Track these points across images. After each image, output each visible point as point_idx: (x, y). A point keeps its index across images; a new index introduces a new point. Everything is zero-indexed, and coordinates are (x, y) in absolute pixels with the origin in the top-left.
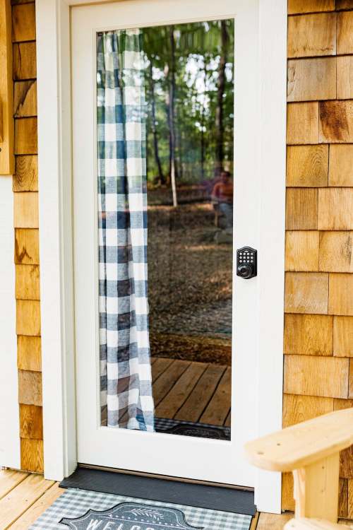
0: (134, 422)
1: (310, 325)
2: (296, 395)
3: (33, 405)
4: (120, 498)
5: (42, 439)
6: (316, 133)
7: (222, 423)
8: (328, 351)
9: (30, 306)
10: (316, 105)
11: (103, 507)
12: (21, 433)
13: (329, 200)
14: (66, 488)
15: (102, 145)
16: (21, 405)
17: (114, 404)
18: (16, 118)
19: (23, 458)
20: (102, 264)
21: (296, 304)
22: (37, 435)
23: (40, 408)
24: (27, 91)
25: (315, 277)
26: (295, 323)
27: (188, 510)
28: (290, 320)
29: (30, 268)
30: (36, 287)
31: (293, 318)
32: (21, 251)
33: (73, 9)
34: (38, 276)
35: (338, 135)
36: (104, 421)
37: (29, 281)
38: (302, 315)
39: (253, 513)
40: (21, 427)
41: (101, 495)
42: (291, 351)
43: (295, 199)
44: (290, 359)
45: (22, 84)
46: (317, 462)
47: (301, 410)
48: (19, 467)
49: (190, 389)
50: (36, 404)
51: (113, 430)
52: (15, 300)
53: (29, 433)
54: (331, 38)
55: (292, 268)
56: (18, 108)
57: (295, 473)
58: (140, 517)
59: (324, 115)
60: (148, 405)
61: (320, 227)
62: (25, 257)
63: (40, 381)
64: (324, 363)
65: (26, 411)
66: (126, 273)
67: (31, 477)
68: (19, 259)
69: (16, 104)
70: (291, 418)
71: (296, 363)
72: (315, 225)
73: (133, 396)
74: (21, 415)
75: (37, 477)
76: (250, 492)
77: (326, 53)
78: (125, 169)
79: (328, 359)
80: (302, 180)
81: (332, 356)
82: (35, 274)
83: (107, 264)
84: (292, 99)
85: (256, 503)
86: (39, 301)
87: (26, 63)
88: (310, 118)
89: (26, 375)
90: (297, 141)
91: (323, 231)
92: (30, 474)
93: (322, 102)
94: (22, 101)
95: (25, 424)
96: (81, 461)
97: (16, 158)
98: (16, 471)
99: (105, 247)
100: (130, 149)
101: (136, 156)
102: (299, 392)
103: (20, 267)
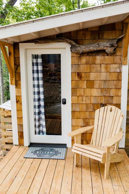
0: (41, 133)
1: (76, 113)
2: (74, 126)
3: (21, 132)
4: (41, 148)
5: (23, 138)
6: (77, 78)
7: (58, 133)
8: (79, 118)
9: (20, 112)
10: (77, 73)
11: (38, 150)
12: (18, 138)
13: (79, 90)
14: (29, 147)
15: (34, 78)
16: (18, 132)
17: (37, 130)
18: (15, 73)
19: (19, 142)
20: (34, 102)
21: (74, 109)
22: (22, 138)
23: (23, 132)
24: (18, 67)
25: (77, 104)
26: (73, 113)
27: (55, 149)
28: (72, 112)
29: (20, 104)
30: (21, 108)
31: (73, 112)
32: (17, 100)
33: (27, 49)
34: (22, 105)
35: (81, 79)
36: (36, 134)
37: (20, 106)
38: (75, 111)
39: (67, 148)
40: (18, 136)
41: (35, 148)
42: (73, 118)
43: (73, 90)
44: (73, 119)
45: (17, 66)
46: (78, 135)
47: (75, 128)
48: (18, 144)
49: (49, 126)
50: (22, 131)
51: (37, 135)
52: (16, 111)
53: (20, 137)
54: (79, 61)
55: (73, 103)
56: (16, 71)
57: (74, 137)
58: (46, 150)
59: (78, 75)
60: (45, 130)
61: (78, 95)
62: (19, 102)
63: (23, 127)
64: (79, 120)
65: (19, 133)
66: (39, 104)
67: (21, 146)
68: (17, 102)
69: (15, 70)
70: (73, 130)
71: (74, 120)
72: (77, 95)
73: (41, 128)
74: (18, 134)
75: (22, 146)
76: (66, 145)
77: (78, 64)
78: (39, 83)
79: (79, 119)
80: (74, 87)
81: (80, 118)
82: (21, 105)
83: (35, 102)
84: (72, 72)
85: (67, 146)
86: (22, 110)
87: (17, 61)
88: (76, 75)
89: (19, 126)
90: (73, 80)
91: (78, 96)
92: (20, 146)
93: (78, 73)
94: (17, 69)
95: (19, 135)
96: (31, 142)
97: (16, 81)
98: (17, 145)
99: (35, 99)
100: (40, 79)
101: (41, 80)
102: (74, 125)
103: (17, 104)
